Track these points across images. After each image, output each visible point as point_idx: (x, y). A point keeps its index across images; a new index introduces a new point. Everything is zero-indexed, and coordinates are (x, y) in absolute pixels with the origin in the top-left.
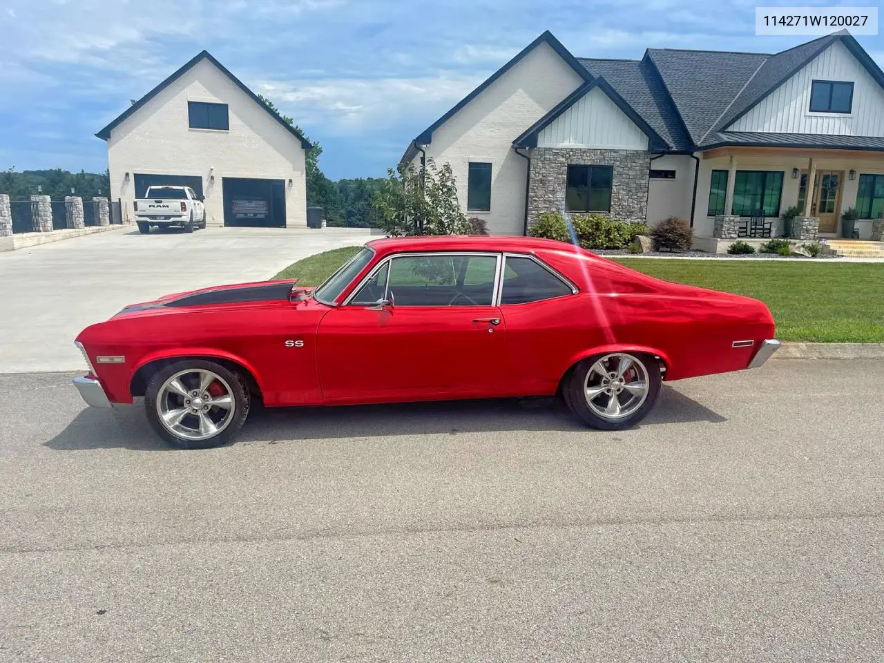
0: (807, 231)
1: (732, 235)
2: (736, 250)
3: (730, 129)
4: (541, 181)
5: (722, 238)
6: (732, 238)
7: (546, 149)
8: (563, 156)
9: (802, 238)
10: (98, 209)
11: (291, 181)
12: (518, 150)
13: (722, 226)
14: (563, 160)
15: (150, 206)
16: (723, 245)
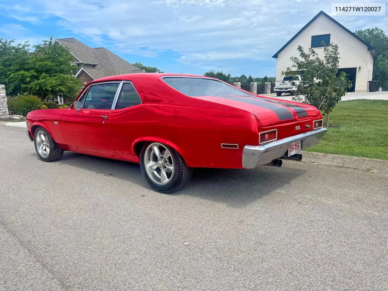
10: (266, 86)
11: (360, 68)
15: (280, 84)
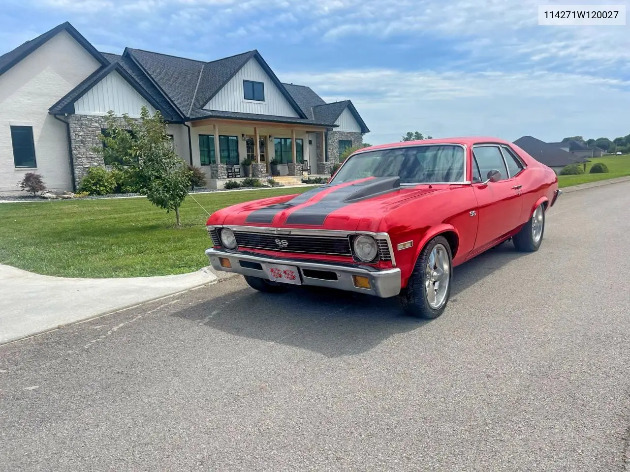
0: (261, 172)
1: (224, 177)
2: (229, 186)
3: (204, 108)
4: (82, 141)
5: (219, 179)
6: (224, 178)
7: (81, 116)
8: (96, 122)
9: (259, 176)
12: (57, 116)
13: (217, 171)
14: (97, 125)
16: (220, 183)
